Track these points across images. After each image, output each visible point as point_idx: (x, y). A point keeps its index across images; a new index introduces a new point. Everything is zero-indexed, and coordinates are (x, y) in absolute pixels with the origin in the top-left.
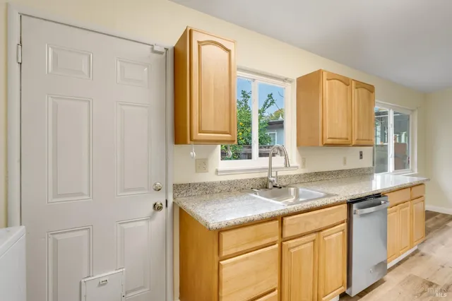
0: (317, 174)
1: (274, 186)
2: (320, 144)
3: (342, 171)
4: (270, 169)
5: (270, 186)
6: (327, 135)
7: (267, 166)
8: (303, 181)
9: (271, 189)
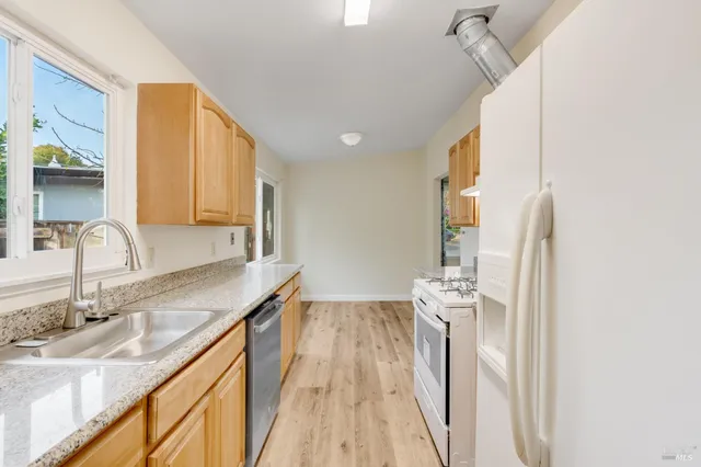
0: (175, 276)
1: (88, 320)
2: (191, 221)
3: (211, 265)
4: (78, 276)
5: (78, 320)
6: (201, 205)
7: (70, 270)
8: (151, 293)
9: (81, 328)
